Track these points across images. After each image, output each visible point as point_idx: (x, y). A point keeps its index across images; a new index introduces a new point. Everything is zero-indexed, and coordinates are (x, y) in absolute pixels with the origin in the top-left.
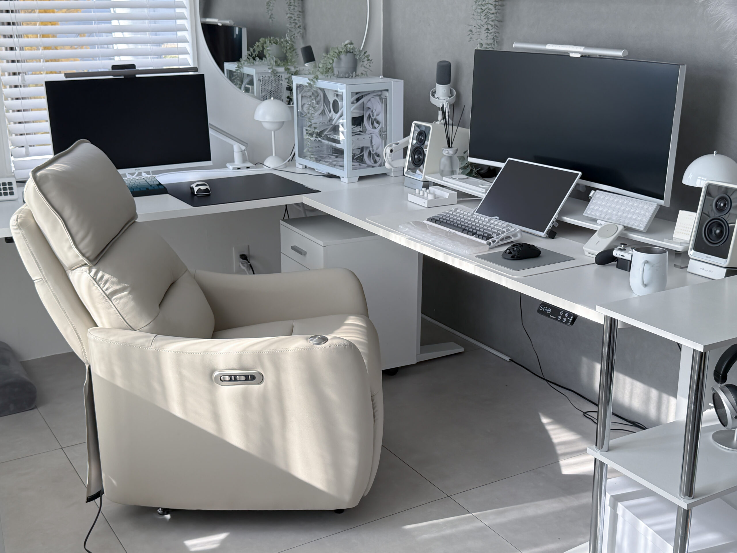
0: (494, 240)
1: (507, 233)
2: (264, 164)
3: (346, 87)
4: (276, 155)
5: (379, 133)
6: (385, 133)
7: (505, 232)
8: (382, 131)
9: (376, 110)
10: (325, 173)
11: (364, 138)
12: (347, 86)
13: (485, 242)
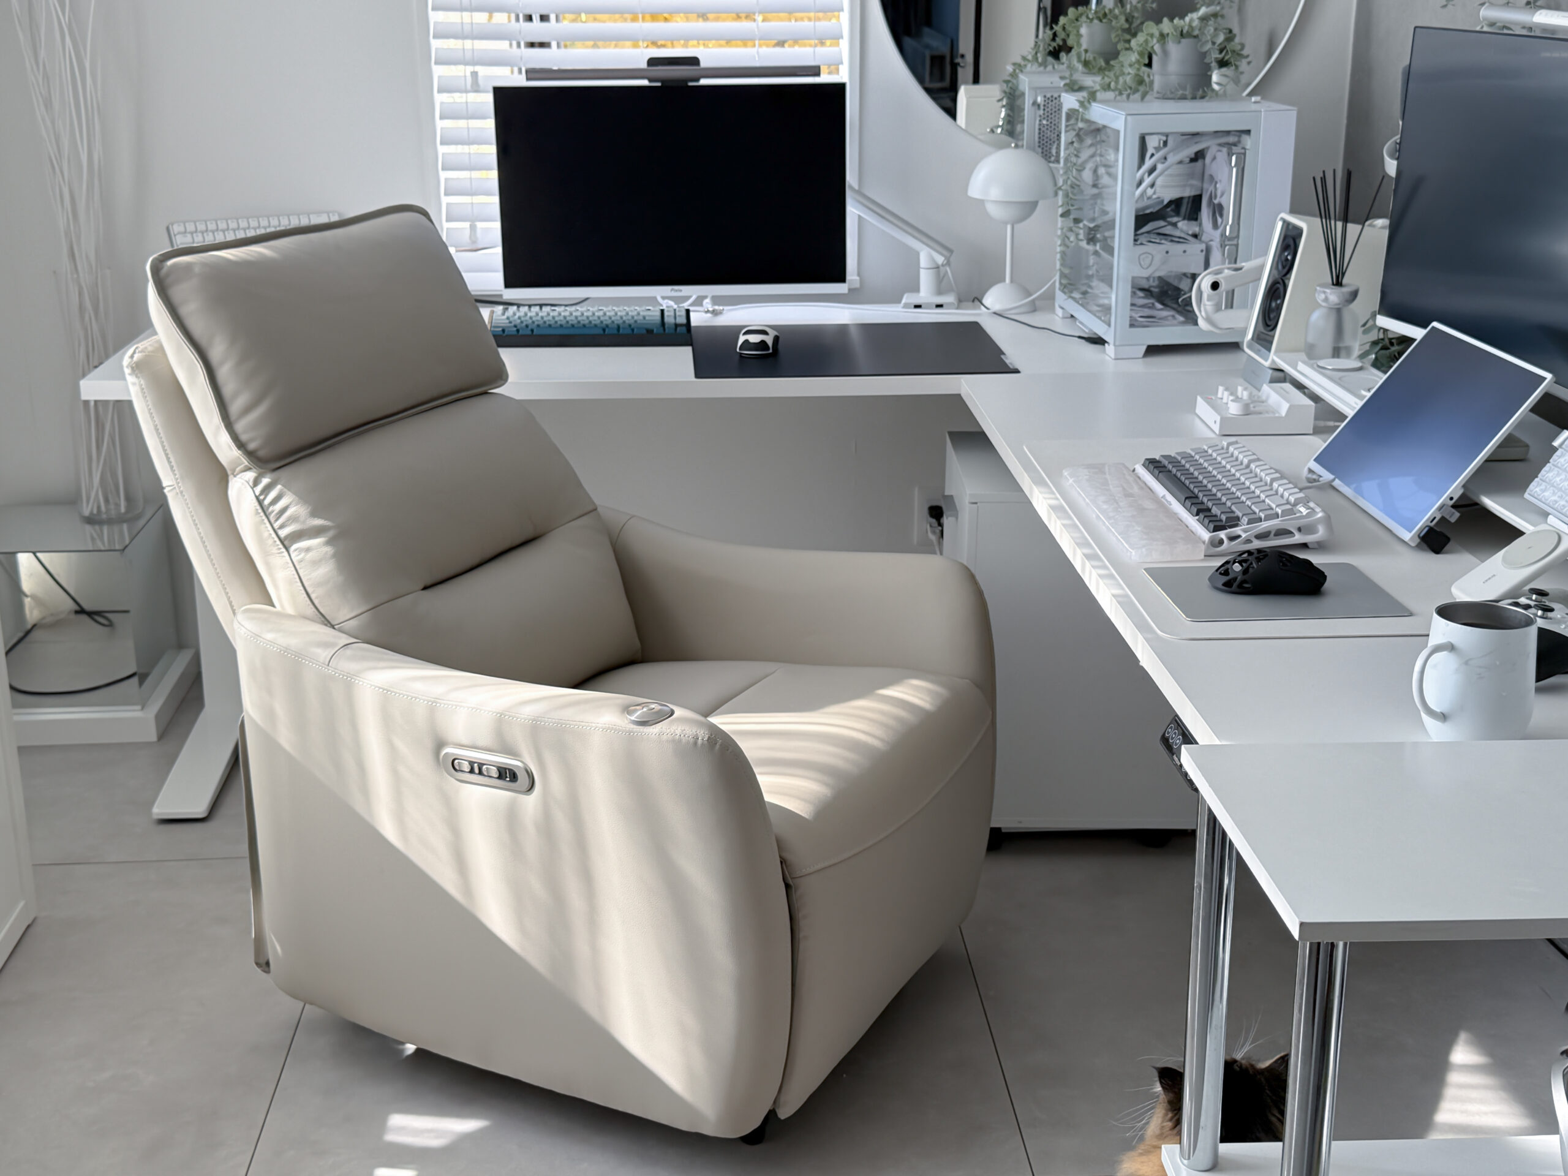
0: (1234, 535)
1: (1281, 521)
2: (984, 301)
3: (1126, 119)
4: (1012, 281)
6: (1235, 242)
7: (1278, 518)
8: (1224, 236)
10: (1087, 331)
11: (1185, 252)
12: (1129, 118)
13: (1205, 535)
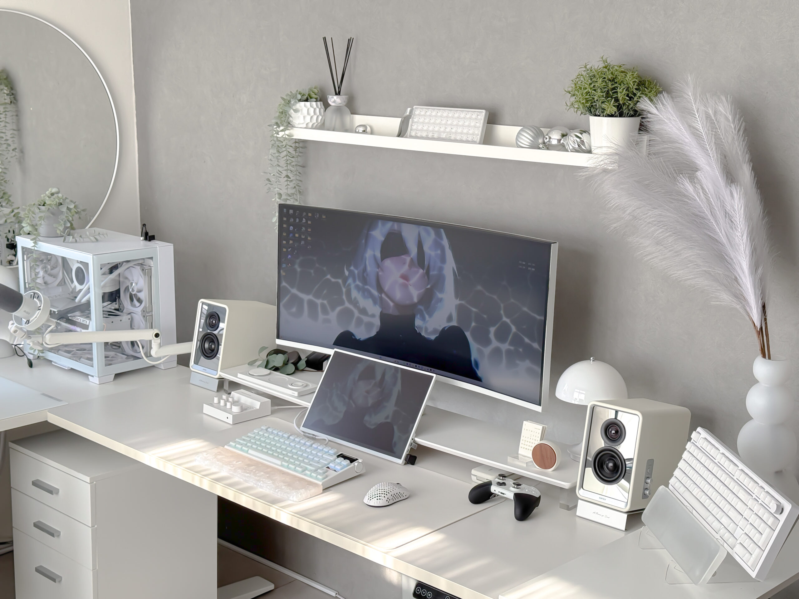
5: (142, 313)
6: (150, 314)
8: (145, 311)
9: (136, 284)
10: (67, 368)
12: (95, 256)
